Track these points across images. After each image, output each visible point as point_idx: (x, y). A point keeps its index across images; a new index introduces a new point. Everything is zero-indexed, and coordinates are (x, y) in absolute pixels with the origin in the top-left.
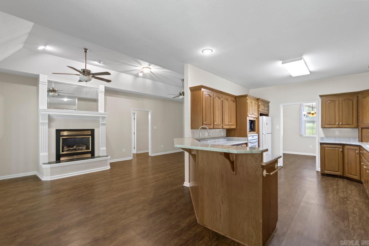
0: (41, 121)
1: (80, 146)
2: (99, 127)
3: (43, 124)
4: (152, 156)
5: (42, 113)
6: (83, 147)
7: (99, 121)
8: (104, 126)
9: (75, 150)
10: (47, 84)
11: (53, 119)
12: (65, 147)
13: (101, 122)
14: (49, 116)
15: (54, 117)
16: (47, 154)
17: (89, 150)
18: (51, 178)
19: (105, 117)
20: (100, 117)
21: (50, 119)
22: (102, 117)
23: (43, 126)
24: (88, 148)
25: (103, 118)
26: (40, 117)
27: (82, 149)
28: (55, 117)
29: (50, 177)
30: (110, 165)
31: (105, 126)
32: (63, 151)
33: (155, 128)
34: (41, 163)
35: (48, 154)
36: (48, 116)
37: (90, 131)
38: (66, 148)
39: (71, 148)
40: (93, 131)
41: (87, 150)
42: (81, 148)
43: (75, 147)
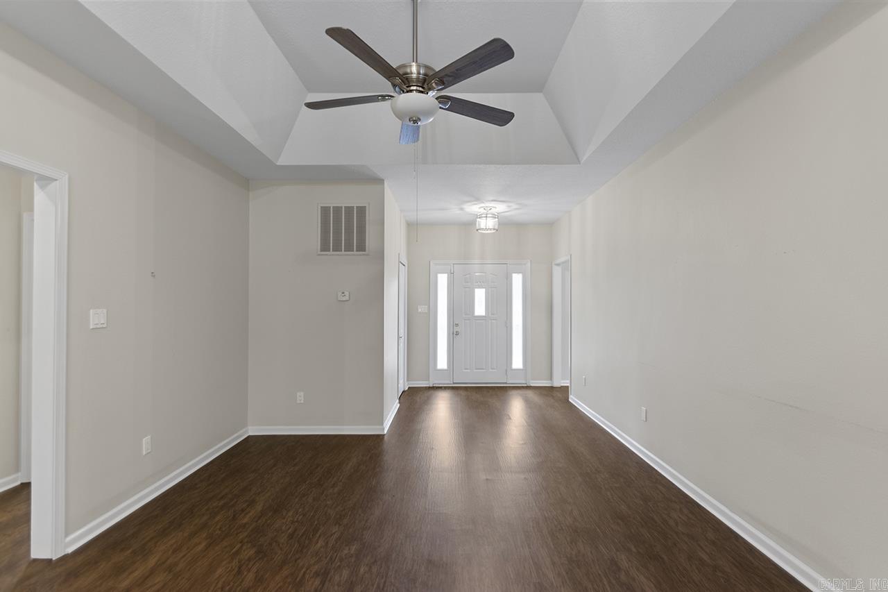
33: (97, 318)
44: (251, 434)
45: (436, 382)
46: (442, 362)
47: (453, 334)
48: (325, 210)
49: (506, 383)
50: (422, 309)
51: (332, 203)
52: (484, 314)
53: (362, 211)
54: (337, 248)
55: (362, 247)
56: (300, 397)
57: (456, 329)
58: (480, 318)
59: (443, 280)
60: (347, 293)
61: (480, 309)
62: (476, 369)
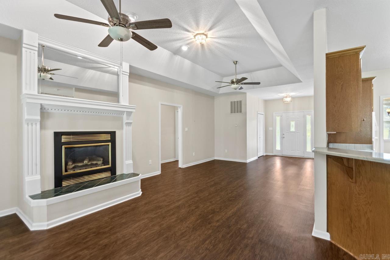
0: (26, 116)
1: (94, 160)
2: (122, 129)
3: (30, 122)
4: (184, 167)
5: (29, 100)
6: (98, 160)
7: (121, 119)
8: (129, 127)
9: (86, 166)
10: (37, 49)
11: (48, 113)
12: (70, 163)
13: (125, 121)
14: (42, 108)
15: (50, 109)
16: (38, 177)
17: (109, 165)
18: (48, 225)
19: (132, 112)
20: (124, 111)
21: (44, 113)
22: (126, 111)
23: (30, 126)
24: (105, 162)
25: (129, 114)
26: (25, 109)
27: (96, 165)
28: (53, 111)
29: (47, 223)
30: (141, 189)
31: (131, 127)
32: (66, 171)
33: (186, 129)
34: (27, 197)
35: (40, 178)
36: (40, 108)
37: (109, 135)
38: (72, 164)
39: (80, 164)
40: (113, 134)
41: (104, 165)
42: (95, 162)
43: (87, 162)
44: (215, 159)
45: (276, 154)
46: (278, 147)
47: (282, 138)
48: (231, 102)
49: (304, 157)
50: (271, 129)
51: (233, 100)
52: (294, 131)
53: (241, 102)
54: (235, 112)
55: (241, 112)
56: (226, 150)
57: (283, 136)
58: (293, 132)
59: (278, 119)
60: (237, 124)
61: (293, 129)
62: (292, 150)
